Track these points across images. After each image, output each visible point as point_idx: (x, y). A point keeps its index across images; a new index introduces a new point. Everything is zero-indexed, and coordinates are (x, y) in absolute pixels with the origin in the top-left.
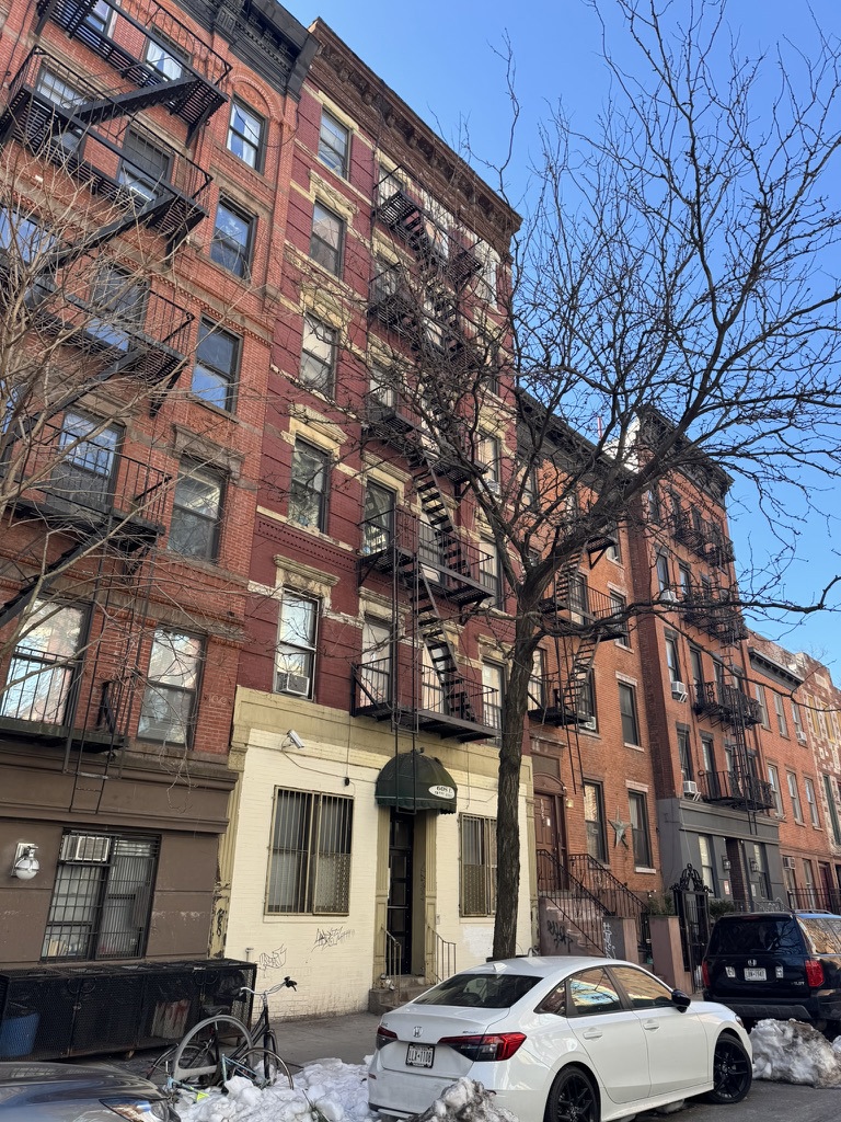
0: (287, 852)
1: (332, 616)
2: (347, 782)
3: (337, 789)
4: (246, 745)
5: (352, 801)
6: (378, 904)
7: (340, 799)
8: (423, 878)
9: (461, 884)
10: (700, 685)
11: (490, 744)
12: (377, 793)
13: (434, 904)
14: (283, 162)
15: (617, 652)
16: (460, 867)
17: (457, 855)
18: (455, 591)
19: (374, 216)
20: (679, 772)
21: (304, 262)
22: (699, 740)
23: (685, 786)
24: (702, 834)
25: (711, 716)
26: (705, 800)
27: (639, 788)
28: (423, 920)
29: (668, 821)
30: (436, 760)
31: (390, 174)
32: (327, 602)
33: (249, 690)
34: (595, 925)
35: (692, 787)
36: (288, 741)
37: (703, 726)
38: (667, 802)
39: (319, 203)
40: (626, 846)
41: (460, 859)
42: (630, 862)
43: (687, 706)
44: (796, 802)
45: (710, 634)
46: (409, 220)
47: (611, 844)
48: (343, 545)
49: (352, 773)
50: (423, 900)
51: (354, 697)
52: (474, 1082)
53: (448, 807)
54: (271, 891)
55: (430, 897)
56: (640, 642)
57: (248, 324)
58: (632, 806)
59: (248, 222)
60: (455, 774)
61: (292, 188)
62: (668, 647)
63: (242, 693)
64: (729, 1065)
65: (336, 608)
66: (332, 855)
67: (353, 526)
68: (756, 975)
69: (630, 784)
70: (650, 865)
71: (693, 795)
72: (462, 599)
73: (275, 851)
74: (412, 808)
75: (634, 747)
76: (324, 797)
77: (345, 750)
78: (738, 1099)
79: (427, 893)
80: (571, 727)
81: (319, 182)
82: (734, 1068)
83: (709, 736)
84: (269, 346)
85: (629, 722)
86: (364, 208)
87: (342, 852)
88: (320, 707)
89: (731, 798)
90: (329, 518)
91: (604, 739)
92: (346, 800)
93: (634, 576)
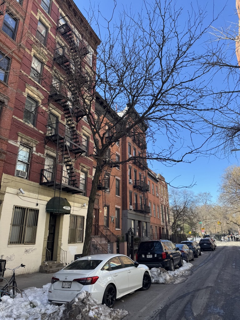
0: (17, 225)
1: (36, 154)
2: (37, 205)
3: (34, 206)
4: (5, 192)
5: (38, 211)
6: (44, 240)
7: (35, 210)
8: (58, 233)
9: (69, 234)
10: (136, 180)
11: (81, 195)
12: (46, 208)
13: (61, 240)
14: (29, 4)
15: (116, 171)
16: (69, 229)
17: (69, 226)
18: (75, 149)
19: (57, 29)
20: (129, 203)
21: (34, 39)
22: (134, 195)
23: (130, 207)
24: (132, 220)
25: (137, 189)
26: (134, 211)
27: (118, 207)
28: (58, 245)
29: (125, 216)
30: (65, 199)
31: (63, 18)
32: (34, 149)
33: (7, 175)
34: (105, 245)
35: (131, 207)
36: (19, 191)
37: (135, 191)
38: (125, 211)
39: (40, 20)
40: (114, 223)
41: (70, 227)
42: (114, 227)
43: (132, 186)
44: (155, 212)
45: (139, 167)
46: (68, 33)
47: (110, 222)
48: (41, 132)
49: (39, 202)
50: (58, 239)
51: (41, 179)
52: (86, 291)
53: (68, 212)
54: (11, 237)
55: (60, 238)
56: (122, 168)
57: (14, 55)
58: (116, 212)
59: (16, 21)
60: (71, 203)
61: (31, 13)
62: (129, 170)
63: (4, 176)
64: (146, 280)
65: (37, 151)
66: (31, 227)
67: (45, 126)
68: (150, 256)
69: (116, 206)
70: (119, 228)
71: (131, 209)
72: (77, 152)
73: (13, 225)
74: (58, 212)
75: (118, 196)
76: (30, 209)
77: (37, 195)
78: (148, 289)
79: (59, 237)
80: (104, 190)
81: (40, 13)
82: (147, 281)
83: (137, 194)
84: (21, 64)
85: (117, 189)
86: (54, 26)
87: (35, 225)
88: (30, 182)
89: (141, 210)
90: (36, 122)
91: (111, 194)
92: (36, 210)
93: (122, 150)
